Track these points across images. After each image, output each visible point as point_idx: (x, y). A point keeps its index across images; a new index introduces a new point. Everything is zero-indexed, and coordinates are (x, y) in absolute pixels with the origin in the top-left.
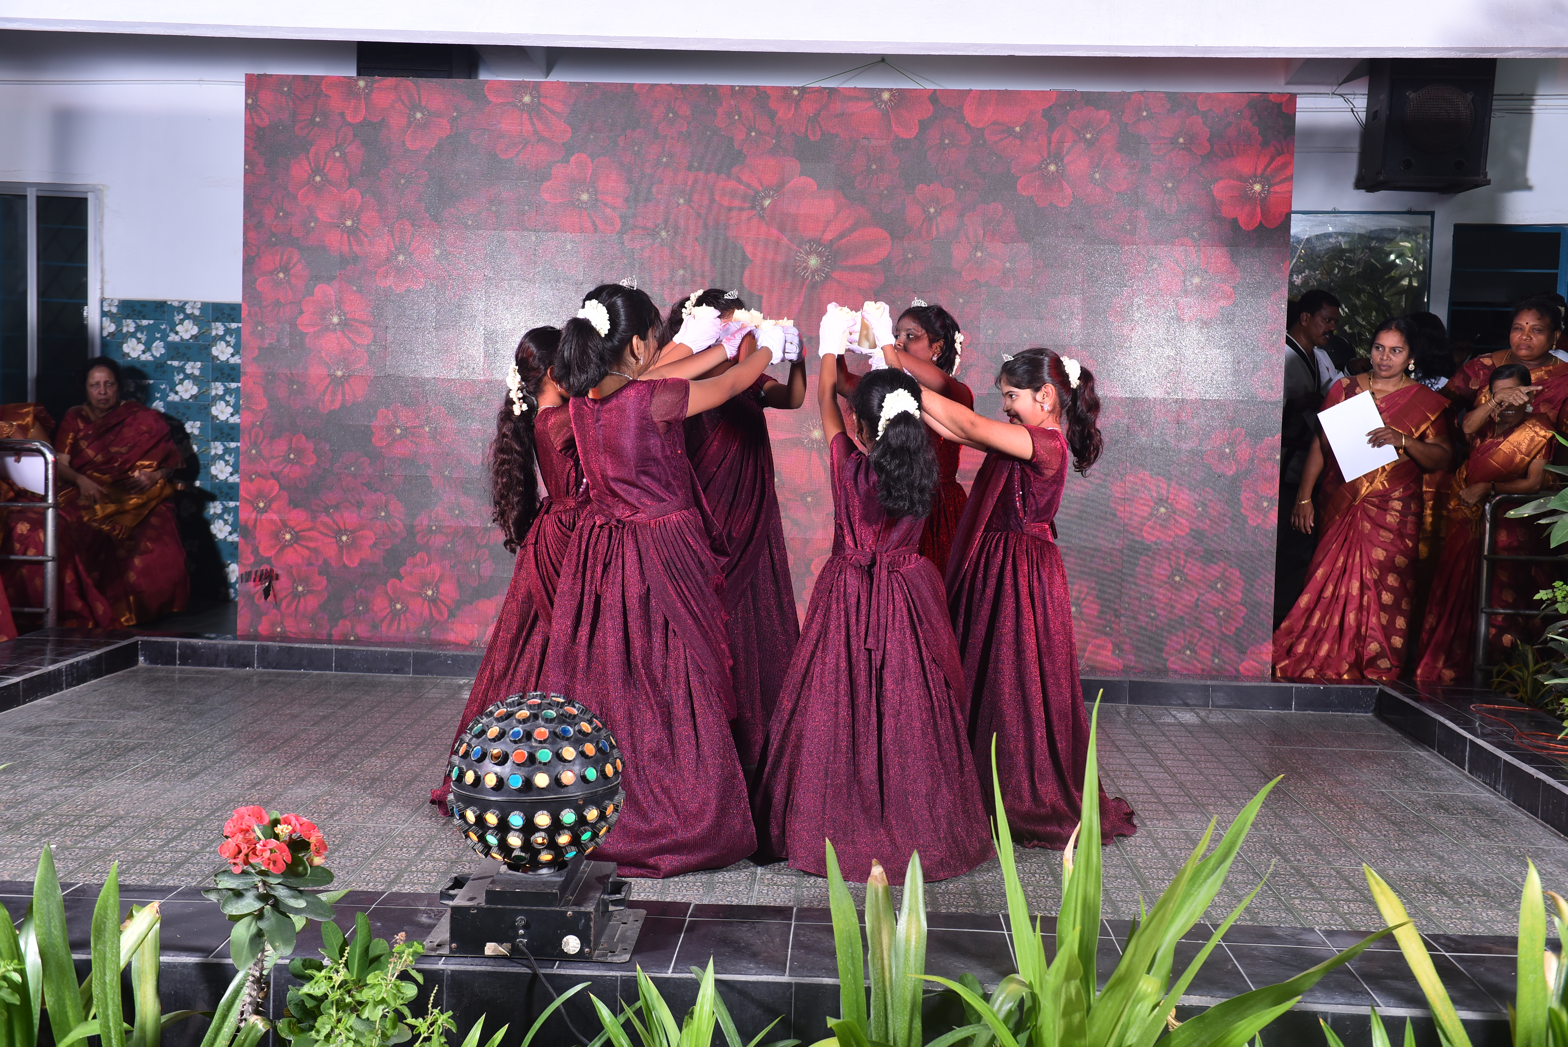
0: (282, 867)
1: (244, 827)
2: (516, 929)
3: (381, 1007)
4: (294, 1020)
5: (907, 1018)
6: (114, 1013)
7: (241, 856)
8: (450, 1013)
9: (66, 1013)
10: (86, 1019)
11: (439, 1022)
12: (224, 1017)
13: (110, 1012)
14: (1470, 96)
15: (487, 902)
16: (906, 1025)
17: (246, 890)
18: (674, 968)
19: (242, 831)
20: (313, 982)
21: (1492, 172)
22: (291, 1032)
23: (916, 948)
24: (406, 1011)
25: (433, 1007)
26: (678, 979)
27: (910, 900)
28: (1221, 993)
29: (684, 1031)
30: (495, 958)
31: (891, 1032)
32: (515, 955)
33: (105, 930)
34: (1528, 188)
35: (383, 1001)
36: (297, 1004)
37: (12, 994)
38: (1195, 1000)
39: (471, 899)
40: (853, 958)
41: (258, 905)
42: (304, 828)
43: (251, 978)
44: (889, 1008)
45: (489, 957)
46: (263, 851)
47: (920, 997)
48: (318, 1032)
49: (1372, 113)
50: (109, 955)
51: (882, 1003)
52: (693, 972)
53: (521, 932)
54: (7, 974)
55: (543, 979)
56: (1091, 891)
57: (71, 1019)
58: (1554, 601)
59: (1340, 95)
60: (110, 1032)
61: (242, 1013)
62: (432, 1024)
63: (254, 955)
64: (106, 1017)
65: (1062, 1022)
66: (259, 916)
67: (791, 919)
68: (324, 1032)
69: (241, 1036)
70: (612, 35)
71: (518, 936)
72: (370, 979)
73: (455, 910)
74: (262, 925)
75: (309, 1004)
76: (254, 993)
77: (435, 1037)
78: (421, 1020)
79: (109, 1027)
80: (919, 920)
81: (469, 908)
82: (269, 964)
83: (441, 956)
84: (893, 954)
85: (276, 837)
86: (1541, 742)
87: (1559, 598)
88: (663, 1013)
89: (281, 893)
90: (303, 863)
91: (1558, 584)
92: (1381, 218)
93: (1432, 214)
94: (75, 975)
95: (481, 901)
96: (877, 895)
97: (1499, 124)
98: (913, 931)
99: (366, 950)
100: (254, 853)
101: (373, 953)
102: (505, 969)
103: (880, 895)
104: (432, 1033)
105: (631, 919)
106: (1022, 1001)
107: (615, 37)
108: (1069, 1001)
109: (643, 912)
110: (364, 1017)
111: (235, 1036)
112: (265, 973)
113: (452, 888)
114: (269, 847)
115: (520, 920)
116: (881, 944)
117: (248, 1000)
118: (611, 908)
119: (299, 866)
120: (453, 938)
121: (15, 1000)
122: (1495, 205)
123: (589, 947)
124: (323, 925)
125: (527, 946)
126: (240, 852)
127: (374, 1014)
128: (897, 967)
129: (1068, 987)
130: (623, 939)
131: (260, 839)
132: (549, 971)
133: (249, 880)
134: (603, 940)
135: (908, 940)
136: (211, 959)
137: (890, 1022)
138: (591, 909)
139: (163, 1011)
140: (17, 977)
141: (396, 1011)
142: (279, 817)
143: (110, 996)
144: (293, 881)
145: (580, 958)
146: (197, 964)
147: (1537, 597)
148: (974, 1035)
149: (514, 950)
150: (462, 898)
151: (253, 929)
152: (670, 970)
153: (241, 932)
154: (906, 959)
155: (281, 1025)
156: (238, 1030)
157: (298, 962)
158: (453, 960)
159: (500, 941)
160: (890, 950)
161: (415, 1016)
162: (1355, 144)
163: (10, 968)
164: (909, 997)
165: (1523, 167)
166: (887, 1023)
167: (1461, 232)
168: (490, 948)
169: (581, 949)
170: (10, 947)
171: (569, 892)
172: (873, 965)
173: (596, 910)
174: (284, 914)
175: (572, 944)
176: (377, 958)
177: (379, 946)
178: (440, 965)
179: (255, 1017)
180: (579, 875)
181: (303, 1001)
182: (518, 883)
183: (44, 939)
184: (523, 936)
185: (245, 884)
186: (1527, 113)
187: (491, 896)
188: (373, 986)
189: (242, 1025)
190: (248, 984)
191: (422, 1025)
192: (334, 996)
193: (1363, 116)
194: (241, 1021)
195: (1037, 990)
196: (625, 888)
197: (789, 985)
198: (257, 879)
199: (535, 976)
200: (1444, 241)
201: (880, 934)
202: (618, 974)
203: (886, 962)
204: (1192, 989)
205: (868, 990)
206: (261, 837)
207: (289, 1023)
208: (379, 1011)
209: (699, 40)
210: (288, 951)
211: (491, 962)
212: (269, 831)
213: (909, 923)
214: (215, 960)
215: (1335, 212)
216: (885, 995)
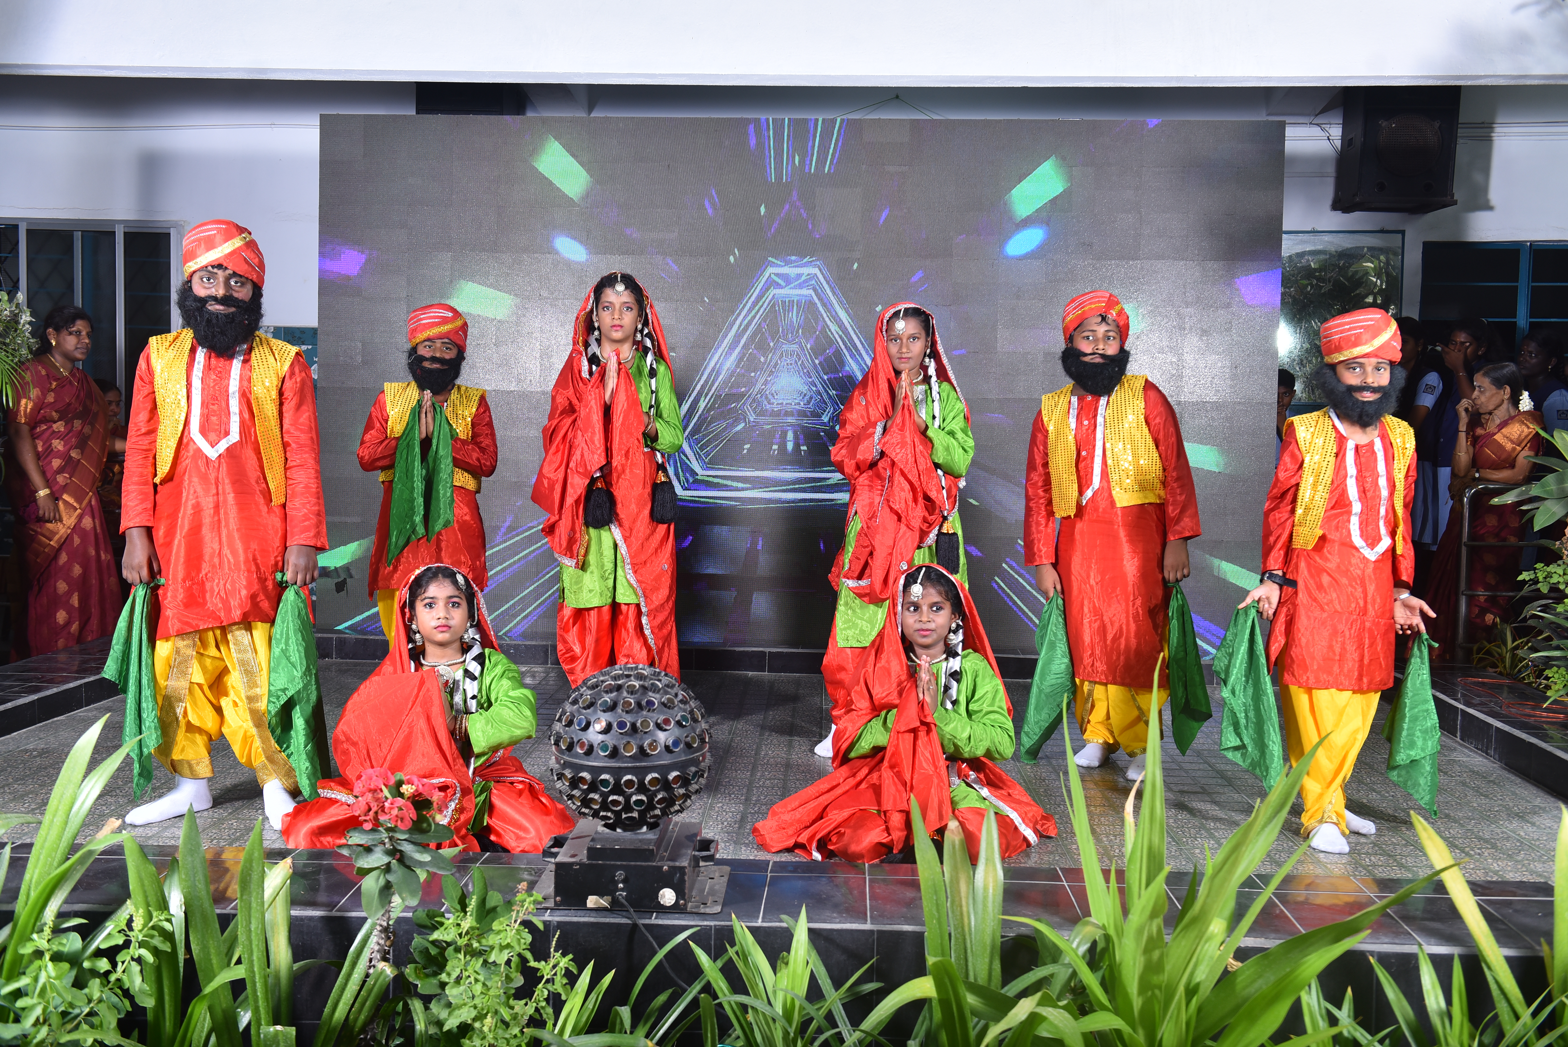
0: (408, 824)
1: (372, 787)
2: (617, 882)
3: (506, 951)
4: (420, 966)
5: (987, 960)
6: (259, 959)
7: (371, 813)
8: (571, 956)
9: (210, 960)
10: (229, 965)
11: (562, 965)
12: (354, 964)
13: (255, 958)
14: (1437, 125)
15: (589, 858)
16: (986, 967)
17: (375, 845)
18: (763, 918)
19: (370, 790)
20: (442, 929)
21: (1458, 194)
22: (418, 977)
23: (994, 895)
24: (528, 955)
25: (556, 951)
26: (769, 927)
27: (987, 851)
28: (1273, 935)
29: (778, 975)
30: (598, 910)
31: (971, 974)
32: (615, 907)
33: (250, 882)
34: (1490, 208)
35: (508, 946)
36: (421, 952)
37: (164, 942)
38: (1251, 942)
39: (573, 856)
40: (937, 905)
41: (386, 859)
42: (426, 788)
43: (379, 928)
44: (969, 951)
45: (591, 909)
46: (391, 809)
47: (999, 940)
48: (449, 975)
49: (1347, 141)
50: (254, 905)
51: (962, 947)
52: (785, 921)
53: (621, 885)
54: (160, 924)
55: (643, 929)
56: (1156, 840)
57: (215, 966)
58: (1536, 581)
59: (1318, 125)
60: (254, 976)
61: (371, 960)
62: (554, 967)
63: (383, 907)
64: (251, 962)
65: (1142, 959)
66: (388, 869)
67: (864, 874)
68: (454, 975)
69: (370, 981)
70: (657, 72)
71: (618, 890)
72: (496, 926)
73: (559, 865)
74: (390, 878)
75: (433, 951)
76: (382, 942)
77: (558, 979)
78: (543, 963)
79: (253, 972)
80: (995, 869)
81: (572, 864)
82: (394, 915)
83: (546, 909)
84: (971, 901)
85: (401, 795)
86: (1528, 711)
87: (1541, 579)
88: (759, 958)
89: (407, 848)
90: (427, 820)
91: (1539, 565)
92: (1356, 236)
93: (1403, 233)
94: (217, 926)
95: (583, 856)
96: (954, 847)
97: (1463, 151)
98: (991, 880)
99: (482, 902)
100: (383, 811)
101: (490, 904)
102: (607, 920)
103: (957, 847)
104: (555, 974)
105: (717, 874)
106: (1094, 944)
107: (660, 75)
108: (1150, 939)
109: (727, 869)
110: (491, 960)
111: (364, 982)
112: (391, 923)
113: (552, 846)
114: (396, 805)
115: (620, 875)
116: (959, 892)
117: (377, 948)
118: (702, 864)
119: (422, 822)
120: (557, 892)
121: (166, 947)
122: (1459, 223)
123: (684, 899)
124: (443, 879)
125: (627, 898)
126: (370, 809)
127: (499, 957)
128: (976, 913)
129: (1151, 925)
130: (712, 892)
131: (387, 798)
132: (647, 921)
133: (377, 836)
134: (694, 894)
135: (986, 888)
136: (334, 913)
137: (970, 964)
138: (685, 864)
139: (296, 958)
140: (167, 926)
141: (520, 955)
142: (404, 778)
143: (255, 943)
144: (418, 838)
145: (676, 909)
146: (322, 918)
147: (1520, 578)
148: (1052, 975)
149: (615, 903)
150: (565, 855)
151: (382, 882)
152: (760, 920)
153: (370, 884)
154: (985, 906)
155: (409, 971)
156: (367, 975)
157: (421, 914)
158: (558, 913)
159: (601, 895)
160: (967, 898)
161: (537, 959)
162: (1331, 170)
163: (162, 918)
164: (988, 941)
165: (1485, 189)
166: (967, 966)
167: (1429, 248)
168: (592, 901)
169: (677, 901)
170: (158, 900)
171: (662, 849)
172: (953, 912)
173: (689, 865)
174: (409, 867)
175: (668, 896)
176: (494, 909)
177: (495, 899)
178: (547, 917)
179: (383, 963)
180: (669, 834)
181: (427, 949)
182: (617, 840)
183: (190, 893)
184: (622, 890)
185: (373, 840)
186: (1488, 140)
187: (593, 852)
188: (499, 932)
189: (371, 971)
190: (375, 932)
191: (545, 968)
192: (462, 942)
193: (1338, 144)
194: (370, 967)
195: (1112, 932)
196: (713, 845)
197: (872, 932)
198: (384, 835)
199: (635, 926)
200: (1413, 258)
201: (958, 883)
202: (712, 923)
203: (965, 909)
204: (1252, 931)
205: (950, 935)
206: (389, 796)
207: (416, 968)
208: (505, 955)
209: (738, 76)
210: (414, 902)
211: (593, 914)
212: (394, 791)
213: (986, 872)
214: (339, 914)
215: (1314, 232)
216: (965, 939)
